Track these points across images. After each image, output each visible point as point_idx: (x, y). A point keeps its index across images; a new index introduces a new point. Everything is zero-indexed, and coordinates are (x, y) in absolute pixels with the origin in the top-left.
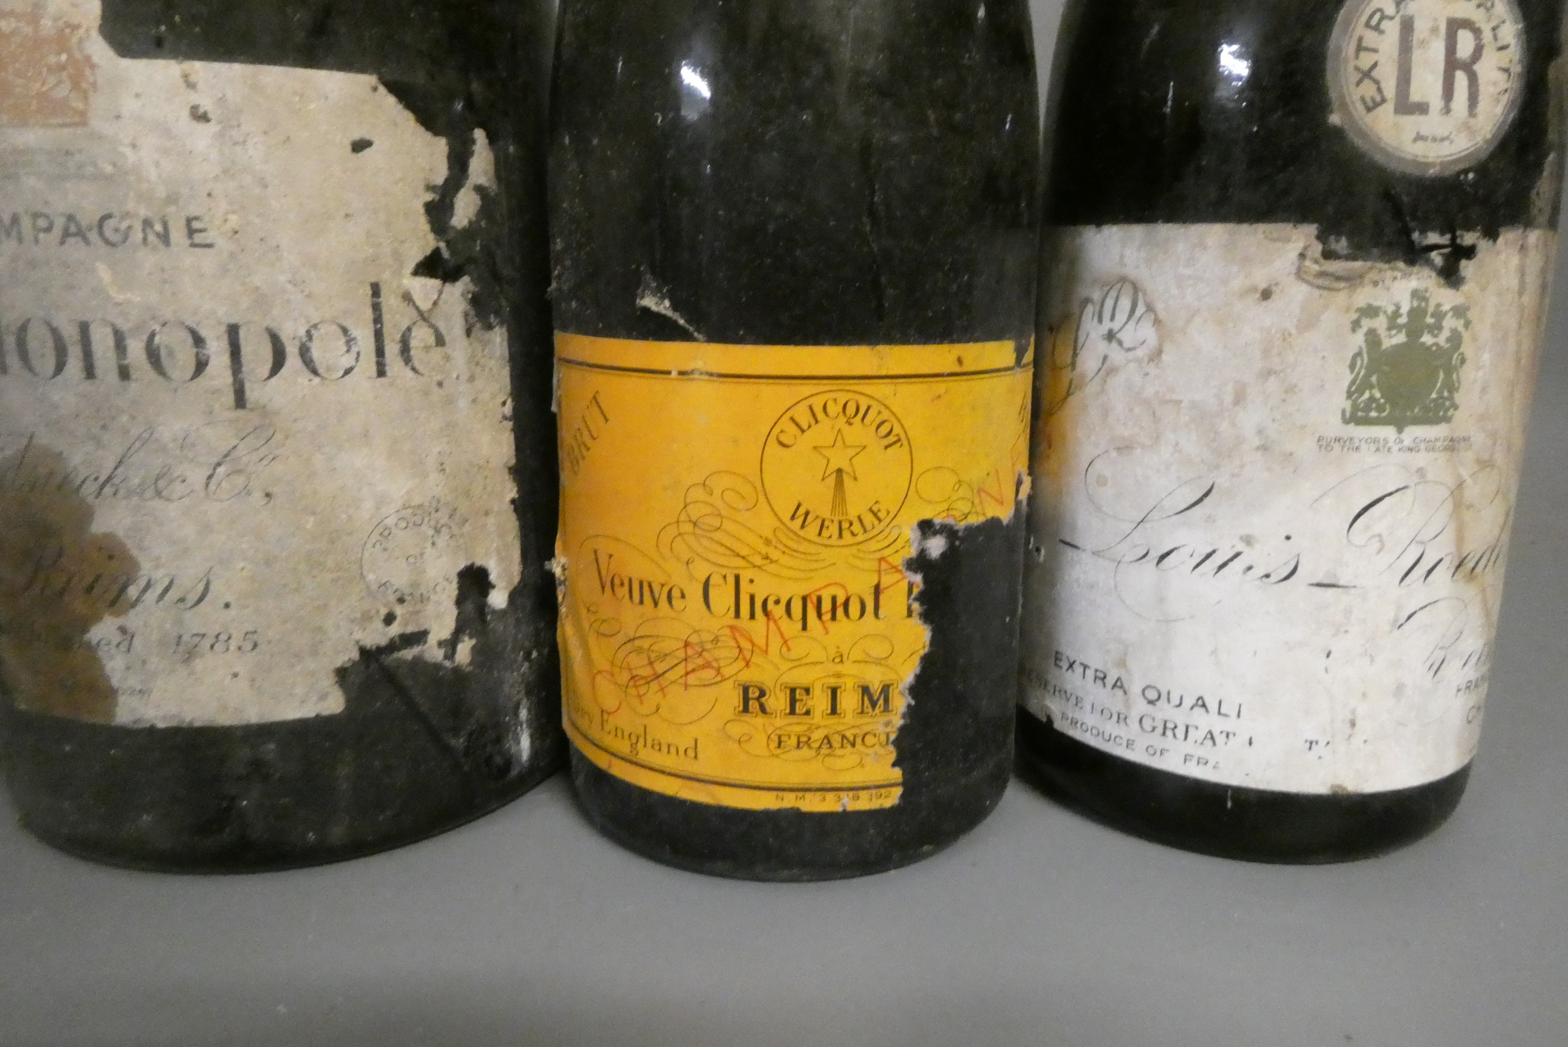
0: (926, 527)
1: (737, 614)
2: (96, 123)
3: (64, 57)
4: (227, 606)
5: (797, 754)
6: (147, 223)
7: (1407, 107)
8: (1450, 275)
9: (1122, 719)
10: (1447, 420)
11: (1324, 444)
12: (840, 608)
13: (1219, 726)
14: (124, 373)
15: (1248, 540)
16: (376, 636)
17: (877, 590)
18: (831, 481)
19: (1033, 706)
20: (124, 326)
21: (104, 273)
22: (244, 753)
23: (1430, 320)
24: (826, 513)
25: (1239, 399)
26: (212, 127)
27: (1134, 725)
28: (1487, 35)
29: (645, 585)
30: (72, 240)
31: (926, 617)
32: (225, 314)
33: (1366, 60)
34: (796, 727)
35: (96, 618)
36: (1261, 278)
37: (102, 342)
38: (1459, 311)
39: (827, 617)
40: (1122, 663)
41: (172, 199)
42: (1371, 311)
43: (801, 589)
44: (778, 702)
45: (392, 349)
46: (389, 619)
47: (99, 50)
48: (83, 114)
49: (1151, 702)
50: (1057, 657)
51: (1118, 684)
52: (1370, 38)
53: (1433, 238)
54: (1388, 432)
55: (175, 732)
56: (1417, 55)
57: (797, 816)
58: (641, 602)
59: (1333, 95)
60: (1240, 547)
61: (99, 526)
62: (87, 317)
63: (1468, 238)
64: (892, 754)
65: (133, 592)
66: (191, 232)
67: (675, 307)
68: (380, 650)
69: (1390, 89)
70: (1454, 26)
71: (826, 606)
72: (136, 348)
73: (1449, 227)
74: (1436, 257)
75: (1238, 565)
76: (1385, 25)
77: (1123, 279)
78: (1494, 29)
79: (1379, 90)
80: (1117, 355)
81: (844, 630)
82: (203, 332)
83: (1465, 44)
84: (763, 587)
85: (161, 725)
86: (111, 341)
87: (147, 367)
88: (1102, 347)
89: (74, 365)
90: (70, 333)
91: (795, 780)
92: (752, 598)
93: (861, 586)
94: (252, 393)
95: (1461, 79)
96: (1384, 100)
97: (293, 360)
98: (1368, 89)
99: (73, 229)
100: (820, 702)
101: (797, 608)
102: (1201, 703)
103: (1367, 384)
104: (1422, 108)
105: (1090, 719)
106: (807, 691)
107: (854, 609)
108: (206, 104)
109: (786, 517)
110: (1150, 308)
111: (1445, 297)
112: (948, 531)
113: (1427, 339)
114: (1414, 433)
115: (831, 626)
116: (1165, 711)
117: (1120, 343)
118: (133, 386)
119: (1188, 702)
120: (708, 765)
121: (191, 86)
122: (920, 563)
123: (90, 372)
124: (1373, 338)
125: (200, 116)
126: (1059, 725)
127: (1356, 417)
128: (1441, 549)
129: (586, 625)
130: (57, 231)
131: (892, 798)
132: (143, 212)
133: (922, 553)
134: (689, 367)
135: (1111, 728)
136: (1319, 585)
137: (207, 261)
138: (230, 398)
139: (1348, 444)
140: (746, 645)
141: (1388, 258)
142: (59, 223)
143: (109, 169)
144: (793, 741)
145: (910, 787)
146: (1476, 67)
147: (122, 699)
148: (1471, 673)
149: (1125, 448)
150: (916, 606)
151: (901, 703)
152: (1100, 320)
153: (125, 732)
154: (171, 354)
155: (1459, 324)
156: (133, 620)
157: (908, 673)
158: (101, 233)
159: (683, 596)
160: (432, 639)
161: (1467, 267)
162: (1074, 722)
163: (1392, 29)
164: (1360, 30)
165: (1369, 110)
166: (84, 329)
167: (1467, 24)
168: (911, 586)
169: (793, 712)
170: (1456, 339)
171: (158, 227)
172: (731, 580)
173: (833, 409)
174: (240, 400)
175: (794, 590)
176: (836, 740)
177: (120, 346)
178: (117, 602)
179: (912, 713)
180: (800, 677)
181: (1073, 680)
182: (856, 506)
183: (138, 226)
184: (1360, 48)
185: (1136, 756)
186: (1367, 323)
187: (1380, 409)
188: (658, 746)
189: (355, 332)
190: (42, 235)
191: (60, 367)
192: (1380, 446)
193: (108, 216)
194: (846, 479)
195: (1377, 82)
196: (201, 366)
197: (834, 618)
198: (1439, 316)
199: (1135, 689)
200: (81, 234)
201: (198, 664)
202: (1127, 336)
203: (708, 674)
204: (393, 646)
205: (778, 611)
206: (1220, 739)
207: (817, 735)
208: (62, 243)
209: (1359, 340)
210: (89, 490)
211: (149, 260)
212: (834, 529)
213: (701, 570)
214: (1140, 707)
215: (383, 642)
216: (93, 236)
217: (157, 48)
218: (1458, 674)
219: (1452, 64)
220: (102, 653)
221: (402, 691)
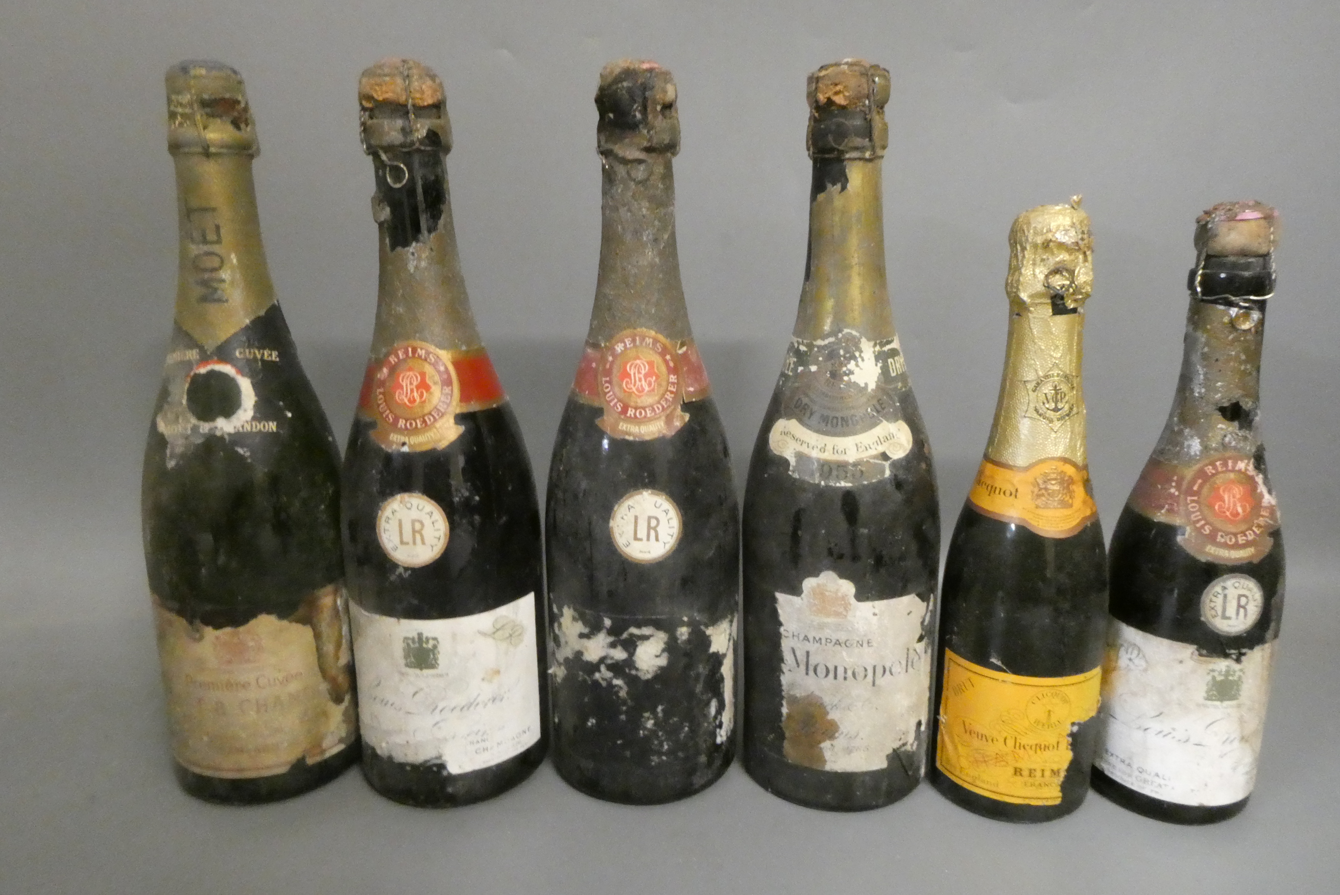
0: (1073, 724)
1: (1015, 747)
2: (849, 618)
3: (843, 602)
4: (862, 739)
5: (1031, 788)
6: (858, 642)
7: (1224, 617)
8: (1238, 660)
9: (1130, 776)
10: (1237, 699)
11: (1198, 705)
12: (1046, 747)
13: (1162, 782)
14: (845, 678)
15: (1174, 729)
16: (896, 745)
17: (1058, 743)
18: (1047, 713)
19: (1097, 765)
20: (847, 667)
21: (844, 654)
22: (861, 778)
23: (1232, 673)
24: (1044, 722)
25: (1172, 689)
26: (878, 617)
27: (1134, 779)
28: (1250, 597)
29: (984, 736)
30: (836, 645)
31: (1072, 750)
32: (874, 663)
33: (1212, 605)
34: (1031, 780)
35: (824, 741)
36: (1179, 656)
37: (840, 671)
38: (1241, 670)
39: (1042, 750)
40: (1130, 758)
41: (865, 635)
42: (1213, 671)
43: (1035, 743)
44: (1026, 773)
45: (910, 663)
46: (900, 739)
47: (853, 601)
48: (846, 616)
49: (1141, 772)
50: (1107, 751)
51: (1129, 765)
52: (1214, 599)
53: (1233, 651)
54: (1218, 703)
55: (842, 773)
56: (1228, 605)
57: (1029, 806)
58: (982, 740)
59: (1202, 612)
60: (1171, 731)
61: (830, 717)
62: (836, 665)
63: (1244, 651)
64: (1059, 788)
65: (837, 735)
66: (868, 643)
67: (1003, 663)
68: (898, 749)
69: (1220, 613)
70: (1240, 596)
71: (1043, 747)
72: (850, 673)
73: (1238, 648)
74: (1234, 657)
75: (1170, 736)
76: (1219, 596)
77: (1135, 645)
78: (1253, 596)
79: (1217, 613)
80: (1132, 666)
81: (1047, 754)
82: (867, 668)
83: (1243, 601)
84: (1024, 741)
85: (839, 771)
86: (843, 671)
87: (852, 677)
88: (1128, 662)
89: (831, 675)
90: (832, 669)
91: (1029, 795)
92: (1020, 743)
93: (1053, 741)
94: (877, 682)
95: (1242, 610)
96: (1218, 616)
97: (887, 672)
98: (1213, 612)
99: (838, 643)
100: (1039, 774)
101: (1034, 748)
102: (1157, 775)
103: (1211, 690)
104: (1229, 618)
105: (1118, 774)
106: (1035, 770)
107: (1051, 748)
108: (877, 611)
109: (1032, 722)
110: (1144, 656)
111: (1236, 667)
112: (1079, 724)
113: (1231, 678)
114: (1226, 703)
115: (1044, 752)
116: (1144, 776)
117: (1133, 663)
118: (847, 682)
119: (1153, 774)
120: (1002, 789)
121: (874, 607)
122: (1072, 735)
123: (835, 677)
124: (1214, 678)
125: (875, 614)
126: (1106, 773)
127: (1209, 698)
128: (1236, 735)
129: (956, 741)
130: (833, 643)
131: (1058, 802)
132: (857, 639)
133: (1072, 731)
134: (1005, 680)
135: (1125, 777)
136: (1196, 745)
137: (871, 650)
138: (871, 684)
139: (1205, 706)
140: (1016, 756)
141: (1219, 657)
142: (834, 641)
143: (850, 629)
144: (1029, 784)
145: (1064, 798)
146: (1246, 607)
147: (828, 763)
148: (1247, 769)
149: (1134, 694)
150: (1069, 747)
151: (1063, 774)
152: (1127, 653)
153: (828, 772)
154: (859, 674)
155: (1241, 674)
156: (835, 742)
157: (1065, 765)
158: (845, 644)
159: (997, 740)
160: (909, 744)
161: (1243, 658)
162: (1112, 773)
163: (1221, 597)
164: (1211, 596)
165: (1213, 617)
166: (836, 668)
167: (1244, 596)
168: (1068, 741)
169: (1030, 776)
170: (1240, 677)
171: (861, 643)
172: (1014, 739)
173: (1049, 694)
174: (874, 684)
175: (1033, 742)
176: (1043, 784)
177: (845, 672)
178: (832, 737)
179: (1066, 777)
180: (1033, 767)
181: (1112, 760)
182: (1054, 719)
183: (855, 642)
184: (1211, 601)
185: (1135, 788)
186: (1212, 674)
187: (1216, 696)
188: (983, 781)
189: (902, 662)
190: (828, 644)
191: (827, 675)
192: (1216, 707)
193: (848, 640)
194: (1052, 713)
195: (1216, 611)
196: (866, 676)
197: (1045, 750)
198: (1235, 672)
199: (1135, 766)
200: (840, 644)
201: (852, 755)
202: (1136, 661)
203: (1003, 763)
204: (901, 747)
205: (1028, 748)
206: (1163, 786)
207: (1037, 783)
208: (834, 646)
209: (1209, 678)
210: (828, 708)
211: (856, 650)
212: (1047, 726)
213: (1005, 734)
214: (1137, 773)
215: (898, 746)
216: (843, 645)
217: (867, 599)
218: (1242, 769)
219: (1239, 606)
220: (824, 751)
221: (900, 760)
